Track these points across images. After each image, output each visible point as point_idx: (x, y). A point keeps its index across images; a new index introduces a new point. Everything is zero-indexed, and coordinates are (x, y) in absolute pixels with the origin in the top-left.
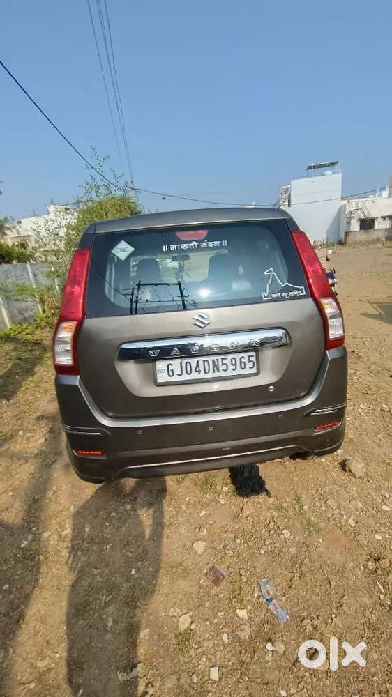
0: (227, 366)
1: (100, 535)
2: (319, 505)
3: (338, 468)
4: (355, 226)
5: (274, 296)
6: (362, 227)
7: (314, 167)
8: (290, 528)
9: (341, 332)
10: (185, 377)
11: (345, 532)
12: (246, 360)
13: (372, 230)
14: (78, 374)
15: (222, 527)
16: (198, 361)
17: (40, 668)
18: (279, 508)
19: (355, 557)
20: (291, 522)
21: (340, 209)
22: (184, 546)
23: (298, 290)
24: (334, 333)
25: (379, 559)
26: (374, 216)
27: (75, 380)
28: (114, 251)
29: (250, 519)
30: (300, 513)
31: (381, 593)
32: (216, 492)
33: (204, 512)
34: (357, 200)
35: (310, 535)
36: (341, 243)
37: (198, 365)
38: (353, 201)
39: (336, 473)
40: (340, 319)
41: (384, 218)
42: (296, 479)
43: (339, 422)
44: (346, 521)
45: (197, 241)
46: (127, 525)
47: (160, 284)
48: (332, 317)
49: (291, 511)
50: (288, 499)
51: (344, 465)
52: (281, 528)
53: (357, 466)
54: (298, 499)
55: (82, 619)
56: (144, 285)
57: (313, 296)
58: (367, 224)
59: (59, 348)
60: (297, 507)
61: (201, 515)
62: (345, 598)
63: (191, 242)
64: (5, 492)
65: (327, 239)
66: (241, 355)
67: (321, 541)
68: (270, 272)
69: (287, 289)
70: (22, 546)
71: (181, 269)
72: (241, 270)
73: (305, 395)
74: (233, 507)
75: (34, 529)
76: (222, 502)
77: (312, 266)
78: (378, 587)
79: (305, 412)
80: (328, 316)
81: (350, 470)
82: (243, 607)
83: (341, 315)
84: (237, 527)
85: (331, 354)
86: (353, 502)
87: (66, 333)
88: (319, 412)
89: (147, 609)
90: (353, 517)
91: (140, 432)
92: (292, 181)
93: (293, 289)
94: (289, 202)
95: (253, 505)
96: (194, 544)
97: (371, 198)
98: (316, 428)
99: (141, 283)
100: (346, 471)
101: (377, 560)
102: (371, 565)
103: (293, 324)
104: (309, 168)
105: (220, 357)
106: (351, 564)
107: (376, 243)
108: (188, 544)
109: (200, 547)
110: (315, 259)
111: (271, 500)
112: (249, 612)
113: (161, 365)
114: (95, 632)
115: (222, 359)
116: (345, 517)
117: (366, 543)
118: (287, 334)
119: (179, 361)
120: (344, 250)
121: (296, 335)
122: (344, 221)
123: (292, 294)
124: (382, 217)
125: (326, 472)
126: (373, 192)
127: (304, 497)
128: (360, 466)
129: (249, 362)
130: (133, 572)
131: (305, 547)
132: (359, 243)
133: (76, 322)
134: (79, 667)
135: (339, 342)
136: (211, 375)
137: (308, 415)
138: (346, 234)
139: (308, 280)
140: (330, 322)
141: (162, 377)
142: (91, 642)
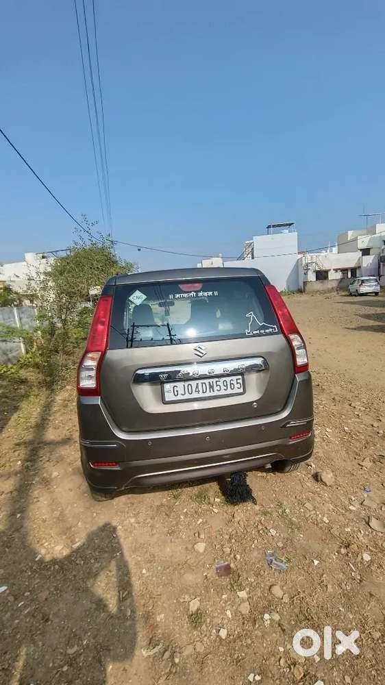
0: (220, 388)
1: (110, 545)
2: (297, 508)
3: (312, 480)
4: (312, 277)
5: (255, 332)
6: (318, 278)
7: (274, 226)
8: (275, 528)
9: (306, 360)
10: (187, 396)
11: (321, 528)
12: (235, 382)
13: (326, 281)
14: (98, 396)
15: (219, 531)
16: (197, 384)
17: (69, 655)
18: (265, 513)
19: (330, 546)
20: (276, 523)
21: (297, 262)
22: (187, 548)
23: (272, 328)
24: (300, 361)
25: (349, 545)
26: (327, 269)
27: (97, 401)
28: (131, 298)
29: (241, 523)
30: (283, 516)
31: (353, 571)
32: (209, 503)
33: (201, 520)
34: (312, 255)
35: (292, 532)
36: (301, 291)
37: (197, 387)
38: (308, 256)
39: (310, 483)
40: (304, 350)
41: (336, 270)
42: (277, 489)
43: (309, 432)
44: (321, 519)
45: (195, 291)
46: (133, 535)
47: (151, 326)
48: (298, 348)
49: (275, 514)
50: (272, 506)
51: (316, 477)
52: (268, 528)
53: (328, 477)
54: (280, 505)
55: (103, 612)
56: (138, 326)
57: (283, 332)
58: (322, 275)
59: (84, 374)
60: (280, 511)
61: (199, 523)
62: (325, 575)
63: (191, 292)
64: (13, 515)
65: (288, 288)
66: (231, 378)
67: (302, 536)
68: (251, 315)
69: (263, 327)
70: (37, 559)
71: (167, 313)
72: (218, 314)
73: (282, 410)
74: (225, 514)
75: (46, 544)
76: (216, 511)
77: (281, 310)
78: (350, 567)
79: (283, 424)
80: (296, 348)
81: (321, 480)
82: (241, 589)
83: (305, 347)
84: (231, 530)
85: (299, 378)
86: (326, 504)
87: (91, 363)
88: (292, 424)
89: (161, 598)
90: (326, 515)
91: (150, 443)
92: (254, 237)
93: (268, 328)
94: (253, 255)
95: (242, 512)
96: (195, 546)
97: (324, 254)
98: (291, 438)
99: (135, 324)
100: (318, 481)
101: (347, 546)
102: (343, 551)
103: (269, 353)
104: (269, 227)
105: (215, 380)
106: (327, 551)
107: (331, 292)
108: (190, 546)
109: (201, 547)
110: (283, 305)
111: (257, 507)
112: (249, 593)
113: (168, 387)
114: (117, 621)
115: (217, 382)
116: (320, 516)
117: (338, 534)
118: (265, 362)
119: (182, 383)
120: (303, 297)
121: (271, 362)
122: (302, 272)
123: (267, 331)
124: (334, 270)
125: (301, 482)
126: (326, 248)
127: (285, 503)
128: (329, 476)
129: (237, 383)
130: (144, 571)
131: (289, 541)
132: (317, 292)
133: (100, 353)
134: (106, 649)
135: (305, 368)
136: (208, 394)
137: (284, 426)
138: (305, 283)
139: (279, 322)
140: (297, 352)
141: (169, 397)
142: (114, 629)
